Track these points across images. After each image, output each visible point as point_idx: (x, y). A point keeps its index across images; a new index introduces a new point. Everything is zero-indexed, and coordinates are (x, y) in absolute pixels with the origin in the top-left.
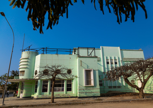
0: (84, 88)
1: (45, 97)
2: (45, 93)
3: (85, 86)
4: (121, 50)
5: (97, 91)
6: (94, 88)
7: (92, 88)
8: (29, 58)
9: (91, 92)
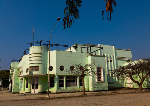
0: (96, 83)
1: (63, 92)
2: (62, 88)
3: (97, 82)
4: (115, 49)
5: (106, 86)
6: (104, 83)
7: (102, 83)
8: (42, 53)
9: (101, 86)
